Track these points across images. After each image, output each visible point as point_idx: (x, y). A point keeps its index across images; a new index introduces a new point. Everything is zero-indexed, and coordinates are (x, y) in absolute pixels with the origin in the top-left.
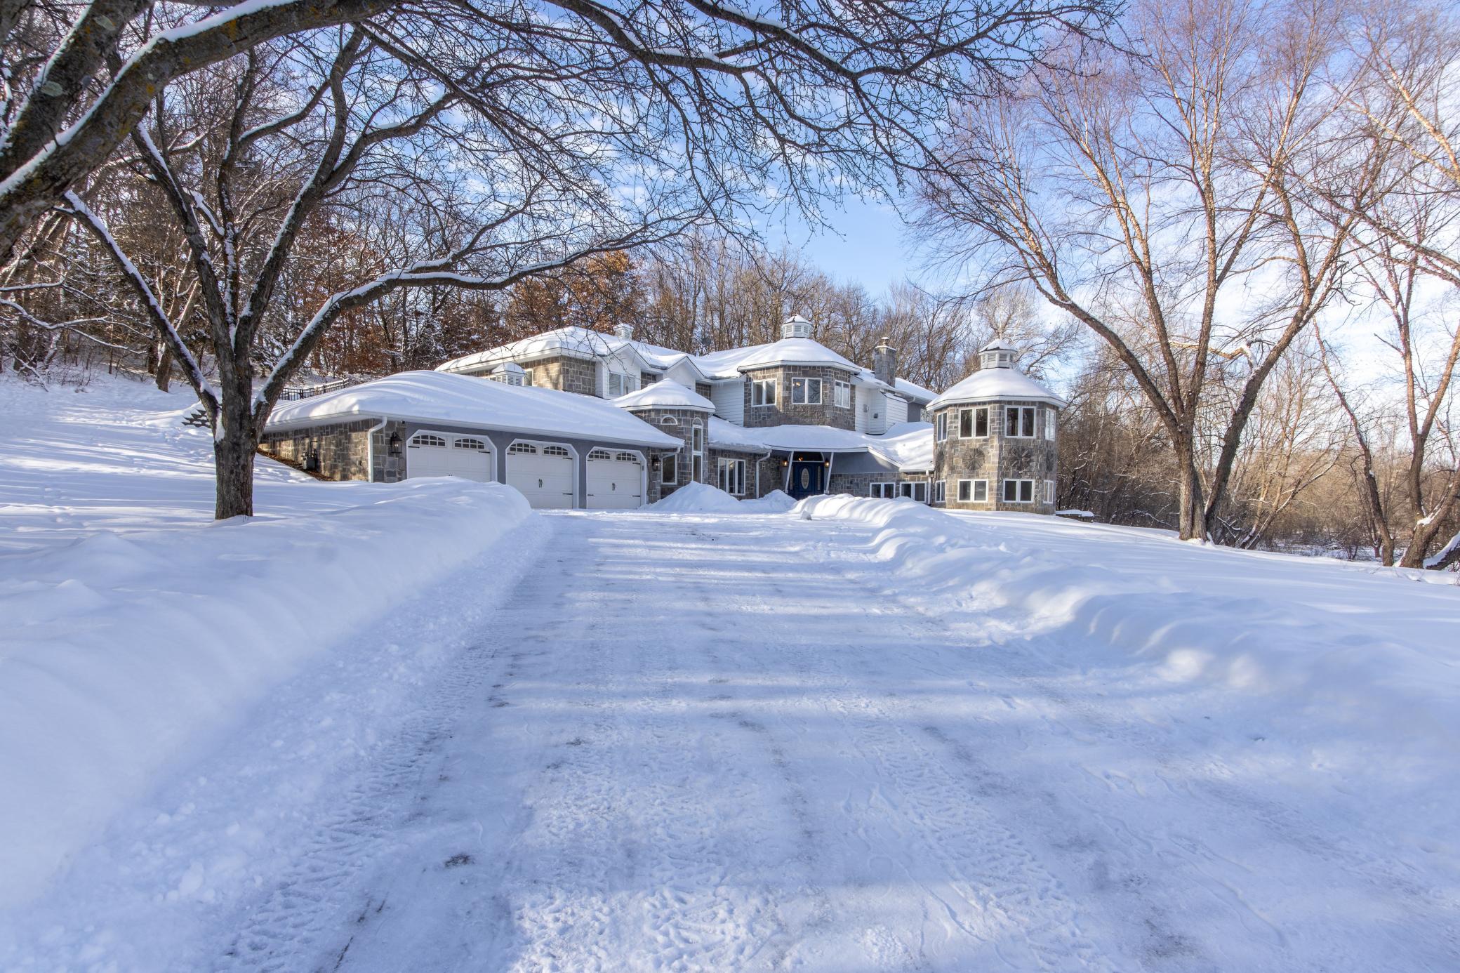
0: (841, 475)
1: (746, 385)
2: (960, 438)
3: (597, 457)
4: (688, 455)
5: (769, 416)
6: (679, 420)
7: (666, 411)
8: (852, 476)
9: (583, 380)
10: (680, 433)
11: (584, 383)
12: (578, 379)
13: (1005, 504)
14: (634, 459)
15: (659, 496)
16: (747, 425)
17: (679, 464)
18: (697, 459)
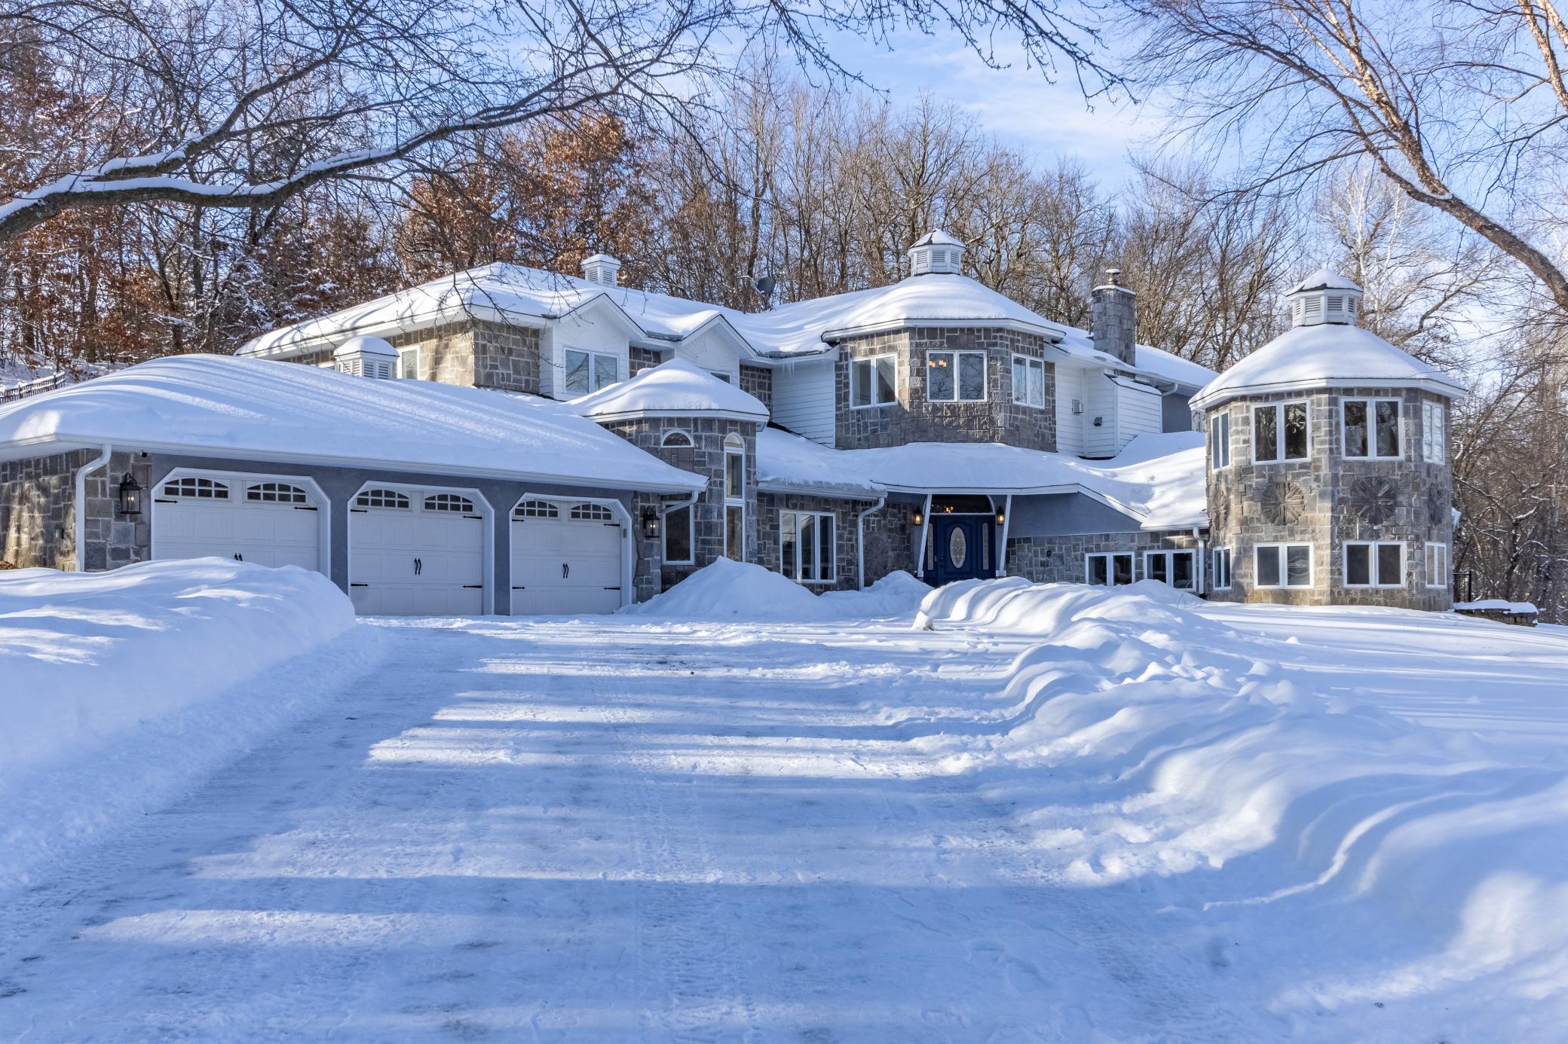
0: (1027, 540)
1: (838, 368)
2: (1254, 463)
3: (531, 513)
4: (714, 505)
5: (884, 427)
6: (697, 439)
7: (670, 421)
8: (1050, 541)
9: (516, 364)
10: (699, 463)
11: (517, 371)
12: (505, 365)
13: (1347, 591)
14: (608, 517)
15: (658, 587)
16: (842, 444)
17: (697, 524)
18: (733, 512)
